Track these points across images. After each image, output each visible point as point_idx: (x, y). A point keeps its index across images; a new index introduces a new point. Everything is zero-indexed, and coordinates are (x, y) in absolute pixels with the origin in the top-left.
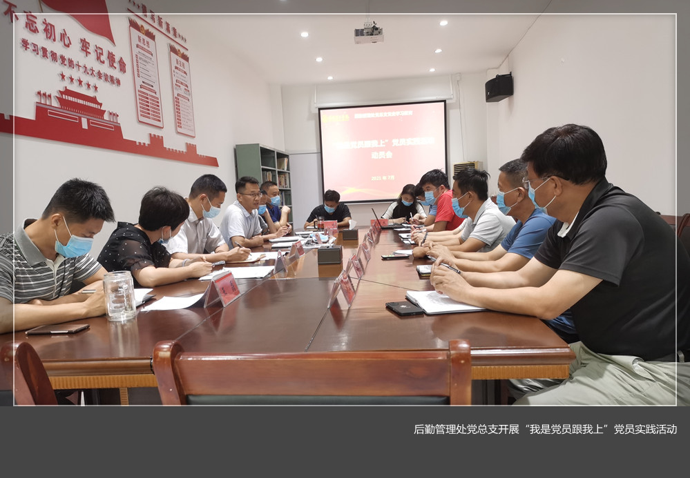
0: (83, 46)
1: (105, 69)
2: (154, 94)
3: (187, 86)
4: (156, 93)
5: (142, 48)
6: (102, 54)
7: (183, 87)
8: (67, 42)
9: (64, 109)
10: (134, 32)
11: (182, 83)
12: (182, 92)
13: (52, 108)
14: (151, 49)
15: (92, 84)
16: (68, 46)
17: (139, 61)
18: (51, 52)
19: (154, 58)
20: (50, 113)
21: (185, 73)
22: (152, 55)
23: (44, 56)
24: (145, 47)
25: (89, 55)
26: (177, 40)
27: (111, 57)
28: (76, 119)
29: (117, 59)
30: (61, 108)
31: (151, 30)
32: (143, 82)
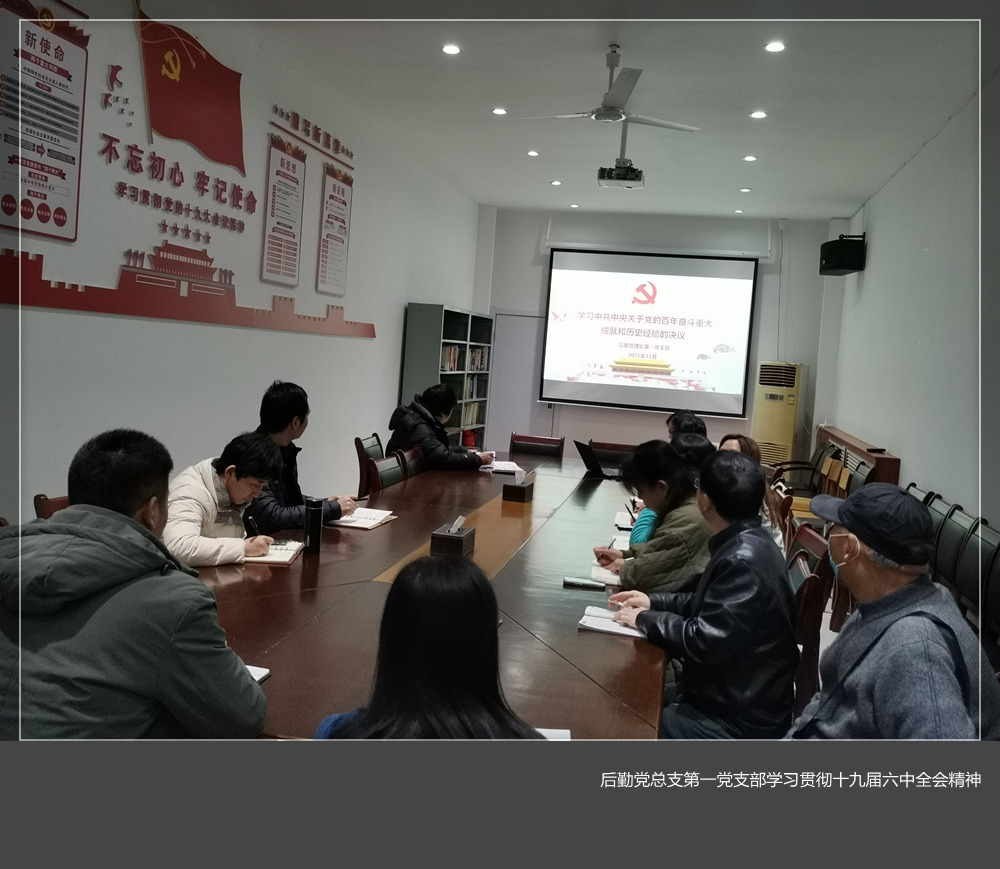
0: (199, 183)
1: (226, 210)
2: (291, 239)
3: (343, 222)
4: (294, 237)
5: (285, 176)
6: (225, 190)
7: (337, 224)
8: (177, 179)
9: (159, 272)
10: (277, 154)
11: (336, 219)
12: (334, 231)
13: (144, 272)
14: (298, 175)
15: (202, 233)
16: (179, 185)
17: (277, 193)
18: (156, 195)
19: (299, 188)
20: (139, 279)
21: (344, 203)
22: (297, 183)
23: (143, 203)
24: (290, 173)
25: (206, 194)
26: (337, 156)
27: (237, 192)
28: (173, 284)
29: (245, 194)
30: (156, 271)
31: (303, 147)
32: (278, 223)
